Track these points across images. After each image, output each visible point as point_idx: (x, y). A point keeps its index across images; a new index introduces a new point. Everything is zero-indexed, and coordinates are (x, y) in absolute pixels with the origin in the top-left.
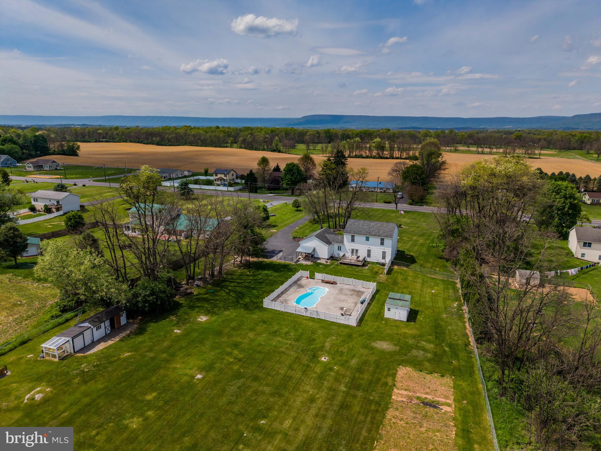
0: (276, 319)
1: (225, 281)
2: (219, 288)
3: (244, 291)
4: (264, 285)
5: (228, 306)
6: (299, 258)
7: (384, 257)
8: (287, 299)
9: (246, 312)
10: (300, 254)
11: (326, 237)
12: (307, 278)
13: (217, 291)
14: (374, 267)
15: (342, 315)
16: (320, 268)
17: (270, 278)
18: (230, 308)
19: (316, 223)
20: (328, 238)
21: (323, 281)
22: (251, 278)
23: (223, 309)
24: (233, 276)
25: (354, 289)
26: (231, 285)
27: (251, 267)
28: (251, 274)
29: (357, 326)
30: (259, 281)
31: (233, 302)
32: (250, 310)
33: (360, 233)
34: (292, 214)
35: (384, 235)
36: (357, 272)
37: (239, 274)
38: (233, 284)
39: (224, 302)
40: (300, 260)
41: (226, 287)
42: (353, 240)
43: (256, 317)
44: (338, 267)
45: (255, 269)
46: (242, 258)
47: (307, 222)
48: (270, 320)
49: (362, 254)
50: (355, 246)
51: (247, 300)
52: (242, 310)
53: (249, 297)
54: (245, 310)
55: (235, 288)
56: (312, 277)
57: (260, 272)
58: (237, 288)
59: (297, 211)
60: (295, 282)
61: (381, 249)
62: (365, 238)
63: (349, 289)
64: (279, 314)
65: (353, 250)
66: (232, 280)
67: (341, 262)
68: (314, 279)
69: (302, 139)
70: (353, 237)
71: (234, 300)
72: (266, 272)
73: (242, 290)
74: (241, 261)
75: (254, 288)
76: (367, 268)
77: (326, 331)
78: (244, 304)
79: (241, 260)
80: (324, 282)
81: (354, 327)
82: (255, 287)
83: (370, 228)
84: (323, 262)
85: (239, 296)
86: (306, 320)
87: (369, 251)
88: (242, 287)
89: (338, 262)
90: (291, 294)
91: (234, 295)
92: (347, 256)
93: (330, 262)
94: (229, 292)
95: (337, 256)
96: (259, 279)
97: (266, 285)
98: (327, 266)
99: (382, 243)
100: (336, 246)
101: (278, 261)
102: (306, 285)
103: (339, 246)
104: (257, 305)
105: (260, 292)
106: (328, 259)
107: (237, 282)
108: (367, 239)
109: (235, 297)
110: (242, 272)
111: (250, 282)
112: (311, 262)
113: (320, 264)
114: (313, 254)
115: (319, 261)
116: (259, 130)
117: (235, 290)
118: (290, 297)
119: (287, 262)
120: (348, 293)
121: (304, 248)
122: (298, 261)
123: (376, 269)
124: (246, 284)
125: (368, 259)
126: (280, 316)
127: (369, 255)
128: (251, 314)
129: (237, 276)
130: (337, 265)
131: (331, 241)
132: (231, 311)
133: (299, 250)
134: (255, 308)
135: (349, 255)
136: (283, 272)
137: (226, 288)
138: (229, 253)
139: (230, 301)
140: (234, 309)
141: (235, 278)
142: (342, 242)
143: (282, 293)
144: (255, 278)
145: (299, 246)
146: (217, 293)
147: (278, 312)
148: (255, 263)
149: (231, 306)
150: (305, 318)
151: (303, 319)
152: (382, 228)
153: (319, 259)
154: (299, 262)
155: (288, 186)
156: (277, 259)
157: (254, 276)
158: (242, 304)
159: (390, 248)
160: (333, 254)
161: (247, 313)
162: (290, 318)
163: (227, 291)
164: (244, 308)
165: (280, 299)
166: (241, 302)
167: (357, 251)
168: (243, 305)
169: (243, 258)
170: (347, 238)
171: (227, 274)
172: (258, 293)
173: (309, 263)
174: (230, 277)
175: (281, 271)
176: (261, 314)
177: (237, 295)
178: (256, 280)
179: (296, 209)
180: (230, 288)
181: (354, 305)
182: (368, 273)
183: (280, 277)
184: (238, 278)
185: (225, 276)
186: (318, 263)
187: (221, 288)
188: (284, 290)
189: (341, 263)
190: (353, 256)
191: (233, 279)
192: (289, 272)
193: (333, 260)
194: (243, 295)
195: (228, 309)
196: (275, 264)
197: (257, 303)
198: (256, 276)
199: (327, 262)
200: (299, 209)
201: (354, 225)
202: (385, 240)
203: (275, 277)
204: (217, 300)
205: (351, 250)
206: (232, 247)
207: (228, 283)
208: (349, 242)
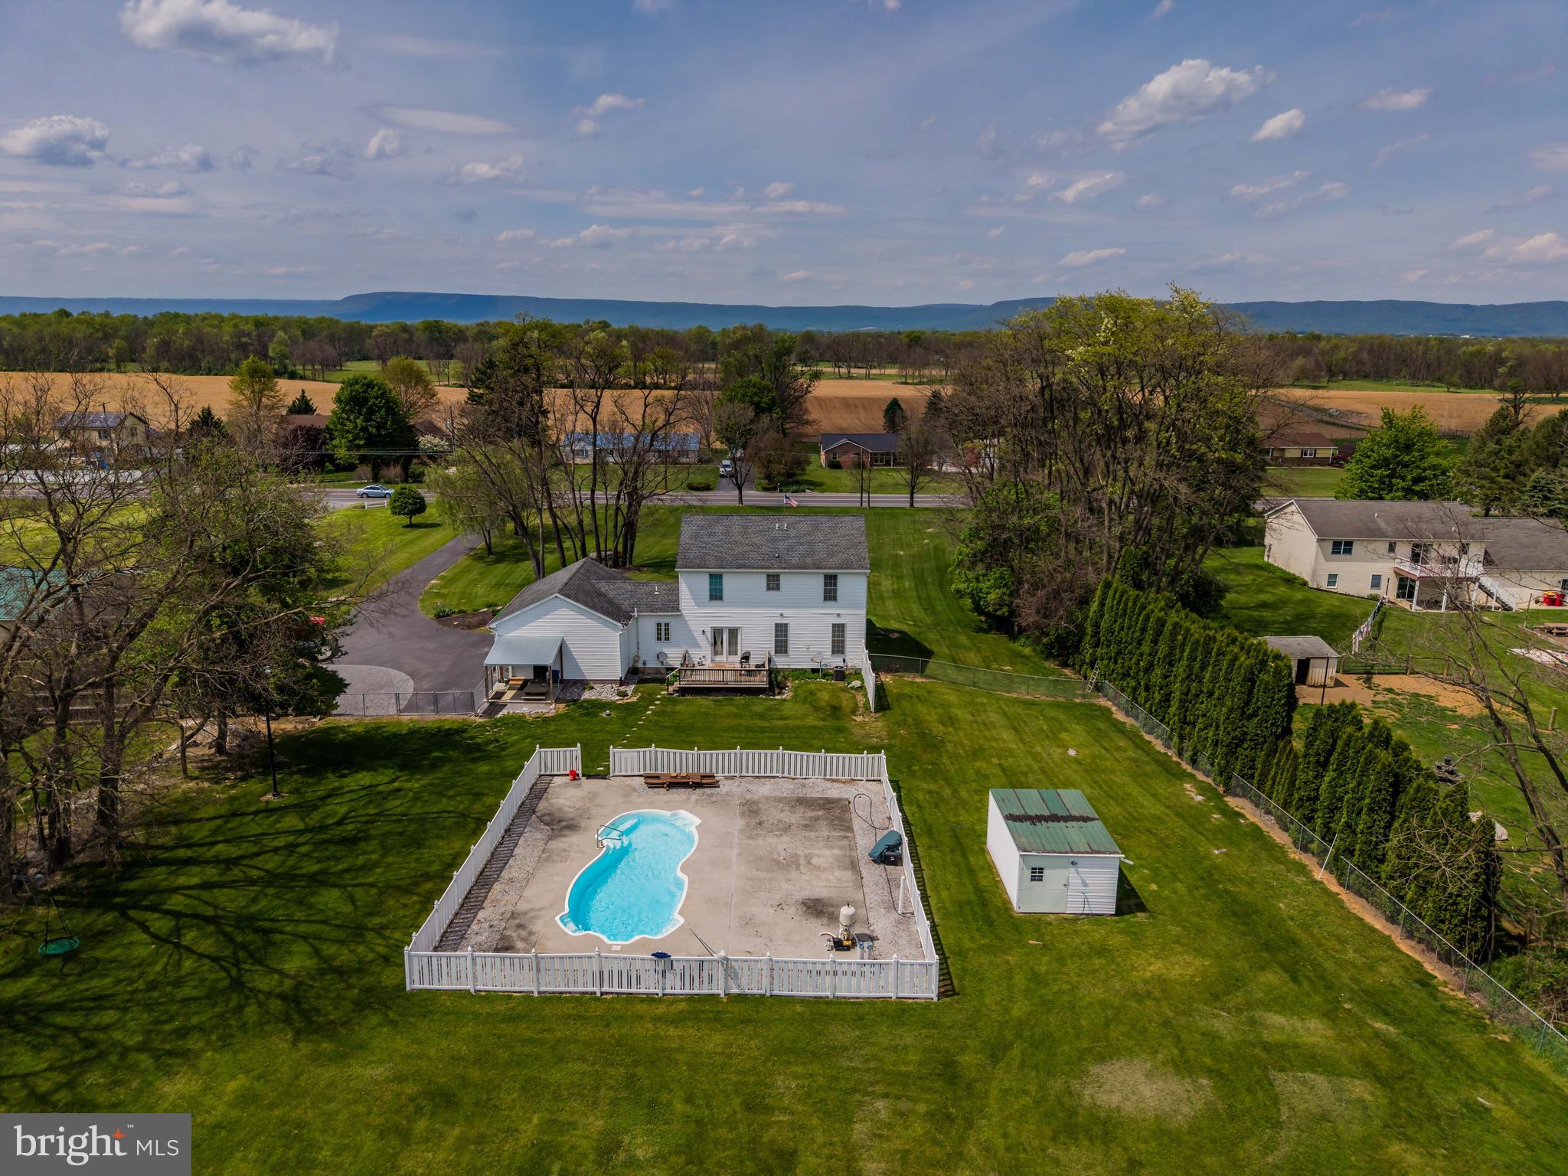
0: (504, 1055)
1: (138, 861)
2: (109, 917)
3: (263, 904)
4: (370, 851)
5: (182, 1033)
6: (499, 695)
7: (838, 647)
8: (522, 906)
9: (305, 1048)
10: (496, 675)
11: (601, 595)
12: (574, 776)
13: (98, 937)
14: (813, 686)
15: (838, 945)
16: (604, 722)
17: (394, 805)
18: (194, 1043)
19: (497, 561)
20: (611, 595)
21: (654, 782)
22: (292, 821)
23: (144, 1060)
24: (187, 829)
25: (799, 793)
26: (182, 880)
27: (280, 766)
28: (287, 799)
29: (940, 995)
30: (337, 832)
31: (211, 996)
32: (329, 1030)
33: (742, 564)
34: (398, 539)
35: (832, 561)
36: (761, 716)
37: (223, 810)
38: (192, 877)
39: (148, 1007)
40: (507, 698)
41: (153, 900)
42: (716, 595)
43: (379, 1072)
44: (679, 708)
45: (306, 773)
46: (223, 725)
47: (463, 561)
48: (474, 1074)
49: (758, 643)
50: (723, 616)
51: (297, 961)
52: (281, 1042)
53: (305, 938)
54: (298, 1033)
55: (206, 895)
56: (595, 768)
57: (332, 781)
58: (222, 896)
59: (411, 526)
60: (527, 810)
61: (827, 616)
62: (763, 581)
63: (780, 800)
64: (512, 1018)
65: (717, 633)
66: (182, 853)
67: (683, 684)
68: (604, 776)
69: (357, 348)
70: (716, 580)
71: (217, 976)
72: (365, 778)
73: (254, 900)
74: (219, 745)
75: (319, 881)
76: (787, 695)
77: (815, 1068)
78: (282, 997)
79: (222, 735)
80: (661, 786)
81: (927, 1005)
82: (323, 872)
83: (774, 540)
84: (608, 694)
85: (244, 947)
86: (676, 1021)
87: (781, 630)
88: (252, 882)
89: (671, 689)
90: (529, 878)
91: (207, 946)
92: (696, 660)
93: (635, 692)
94: (177, 931)
95: (653, 664)
96: (340, 823)
97: (386, 850)
98: (629, 710)
99: (830, 595)
100: (647, 625)
101: (406, 717)
102: (585, 813)
103: (663, 621)
104: (368, 980)
105: (359, 893)
106: (622, 683)
107: (216, 861)
108: (773, 583)
109: (216, 960)
110: (234, 799)
111: (291, 848)
112: (557, 701)
113: (598, 706)
114: (558, 668)
115: (587, 695)
116: (216, 322)
117: (210, 912)
118: (534, 896)
119: (452, 718)
120: (794, 817)
121: (514, 646)
122: (495, 707)
123: (825, 696)
124: (272, 862)
125: (781, 662)
126: (525, 1030)
127: (782, 647)
128: (339, 1058)
129: (212, 825)
130: (669, 700)
131: (625, 606)
132: (203, 1065)
133: (494, 657)
134: (360, 1007)
135: (702, 653)
136: (447, 768)
137: (154, 908)
138: (149, 710)
139: (186, 991)
140: (225, 1043)
141: (197, 837)
142: (673, 606)
143: (484, 880)
144: (314, 819)
145: (489, 641)
146: (98, 953)
147: (501, 1008)
148: (292, 741)
149: (200, 1029)
150: (661, 1009)
151: (656, 1019)
152: (819, 536)
153: (585, 684)
154: (504, 712)
155: (354, 453)
156: (399, 711)
157: (304, 808)
158: (269, 994)
159: (858, 607)
160: (636, 658)
161: (315, 1058)
162: (585, 1033)
163: (161, 924)
164: (288, 1020)
165: (481, 915)
166: (264, 982)
167: (734, 633)
168: (275, 1005)
169: (232, 724)
170: (690, 588)
171: (149, 825)
172: (352, 900)
173: (548, 709)
174: (167, 836)
175: (436, 765)
176: (401, 1043)
177: (230, 939)
178: (321, 828)
179: (405, 520)
180: (177, 902)
181: (848, 875)
182: (805, 716)
183: (441, 795)
184: (214, 832)
185: (139, 835)
186: (586, 701)
187: (123, 910)
188: (488, 863)
189: (683, 691)
190: (718, 658)
191: (189, 846)
192: (475, 760)
193: (642, 681)
194: (266, 932)
195: (184, 1054)
196: (395, 735)
197: (360, 969)
198: (315, 808)
199: (624, 694)
200: (416, 519)
201: (710, 535)
202: (841, 581)
203: (416, 798)
204: (100, 1000)
205: (709, 634)
206: (166, 678)
207: (159, 876)
208: (699, 604)
